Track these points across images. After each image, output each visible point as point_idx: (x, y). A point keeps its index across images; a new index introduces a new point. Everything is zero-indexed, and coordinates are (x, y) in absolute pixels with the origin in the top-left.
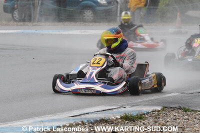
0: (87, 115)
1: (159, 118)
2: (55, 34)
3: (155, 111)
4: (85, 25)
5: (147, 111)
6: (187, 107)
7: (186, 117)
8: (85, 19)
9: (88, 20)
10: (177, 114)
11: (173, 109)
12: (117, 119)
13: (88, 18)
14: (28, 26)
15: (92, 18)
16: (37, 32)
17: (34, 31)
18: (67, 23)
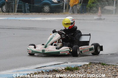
0: (45, 68)
1: (87, 69)
2: (27, 20)
3: (85, 65)
4: (45, 14)
5: (81, 65)
6: (104, 63)
7: (103, 68)
8: (45, 11)
9: (46, 11)
10: (98, 67)
11: (96, 64)
12: (62, 69)
13: (46, 10)
14: (11, 15)
15: (49, 10)
16: (16, 18)
17: (14, 18)
18: (34, 13)
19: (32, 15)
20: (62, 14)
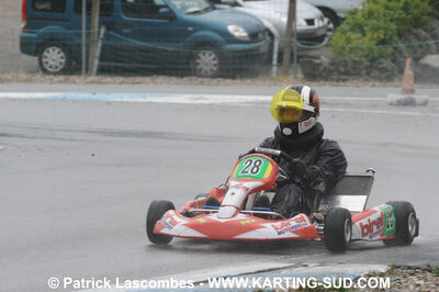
2: (136, 103)
4: (201, 83)
9: (206, 72)
13: (206, 68)
14: (75, 83)
15: (215, 68)
16: (96, 97)
19: (155, 83)
20: (268, 82)
